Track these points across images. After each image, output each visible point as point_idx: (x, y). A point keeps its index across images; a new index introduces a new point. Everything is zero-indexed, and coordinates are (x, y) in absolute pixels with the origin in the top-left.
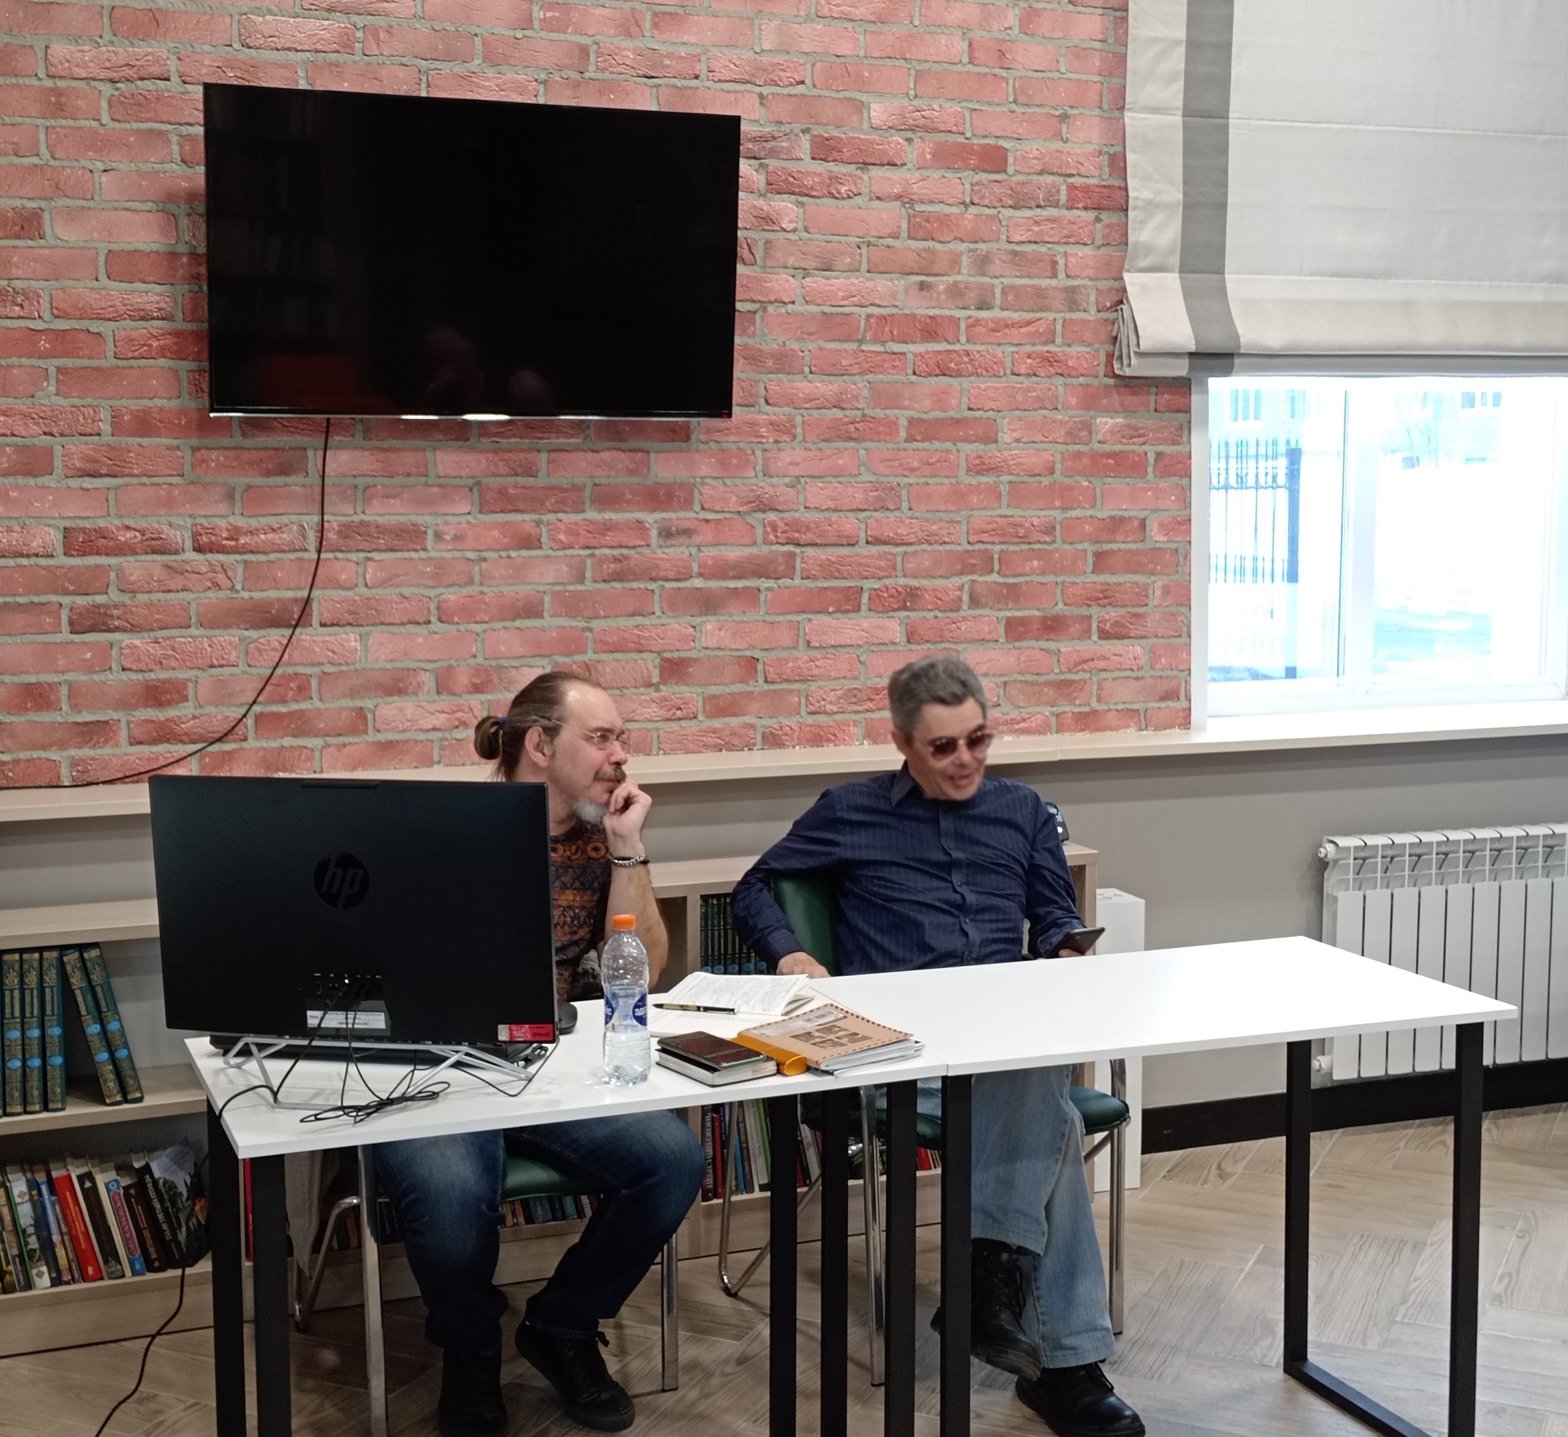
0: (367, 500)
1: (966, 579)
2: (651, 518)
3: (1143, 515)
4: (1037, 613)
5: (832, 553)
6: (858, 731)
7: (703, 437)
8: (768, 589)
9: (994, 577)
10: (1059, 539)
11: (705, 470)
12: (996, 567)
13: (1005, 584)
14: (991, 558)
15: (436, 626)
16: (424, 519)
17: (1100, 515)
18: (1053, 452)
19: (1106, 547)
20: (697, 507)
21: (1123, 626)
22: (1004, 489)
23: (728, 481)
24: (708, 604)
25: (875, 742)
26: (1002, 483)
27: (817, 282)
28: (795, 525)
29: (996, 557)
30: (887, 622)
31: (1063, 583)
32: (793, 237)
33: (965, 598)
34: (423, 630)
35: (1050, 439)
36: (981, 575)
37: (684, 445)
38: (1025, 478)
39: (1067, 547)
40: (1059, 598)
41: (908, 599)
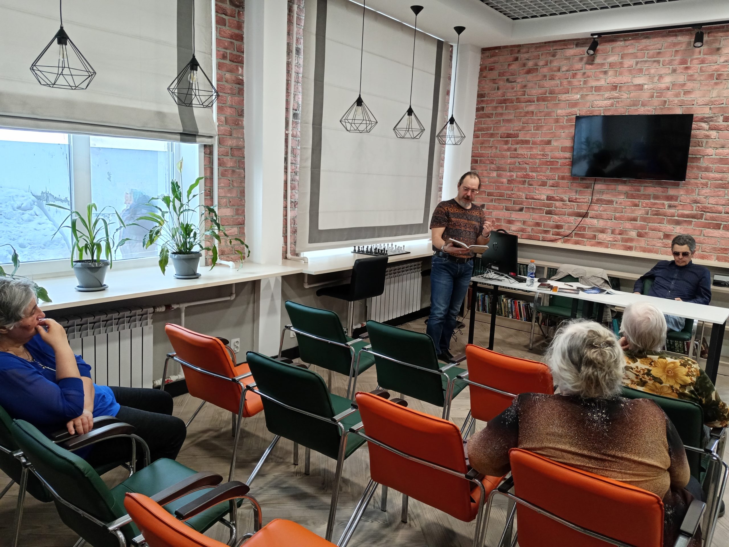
0: (603, 194)
2: (666, 203)
5: (714, 215)
6: (715, 258)
7: (683, 186)
8: (695, 221)
11: (682, 193)
15: (613, 220)
16: (614, 199)
20: (679, 201)
23: (688, 196)
24: (678, 223)
25: (719, 261)
27: (720, 151)
28: (703, 207)
30: (727, 233)
32: (714, 140)
34: (610, 221)
37: (677, 187)
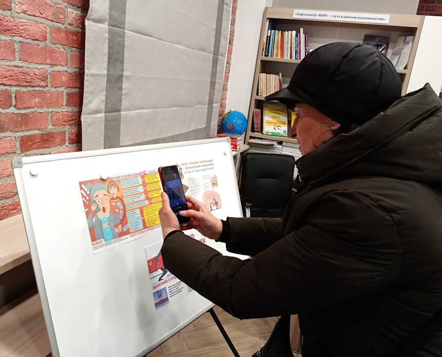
4: (37, 132)
9: (13, 110)
10: (49, 85)
13: (19, 114)
17: (70, 71)
18: (46, 26)
19: (73, 90)
21: (80, 135)
31: (52, 112)
35: (44, 16)
38: (29, 41)
39: (53, 89)
40: (50, 122)
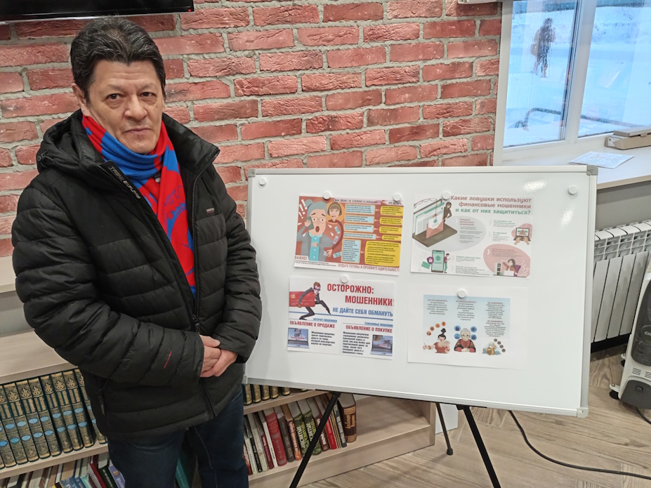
1: (365, 109)
3: (471, 60)
4: (408, 125)
5: (281, 99)
7: (184, 26)
8: (242, 125)
9: (383, 106)
10: (421, 80)
11: (188, 49)
12: (384, 100)
13: (389, 110)
14: (381, 95)
15: (17, 167)
17: (447, 62)
18: (419, 23)
19: (449, 82)
20: (187, 75)
21: (457, 128)
22: (388, 50)
23: (206, 56)
26: (386, 46)
28: (254, 82)
29: (383, 93)
30: (318, 139)
31: (423, 106)
33: (365, 120)
35: (416, 15)
36: (374, 106)
37: (171, 33)
38: (401, 42)
39: (426, 84)
40: (421, 116)
41: (331, 124)
